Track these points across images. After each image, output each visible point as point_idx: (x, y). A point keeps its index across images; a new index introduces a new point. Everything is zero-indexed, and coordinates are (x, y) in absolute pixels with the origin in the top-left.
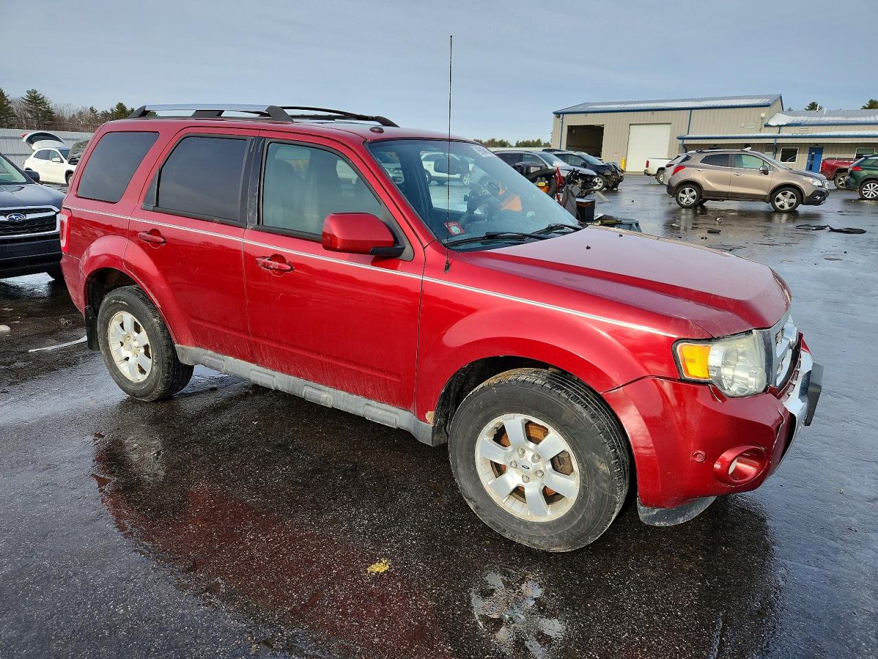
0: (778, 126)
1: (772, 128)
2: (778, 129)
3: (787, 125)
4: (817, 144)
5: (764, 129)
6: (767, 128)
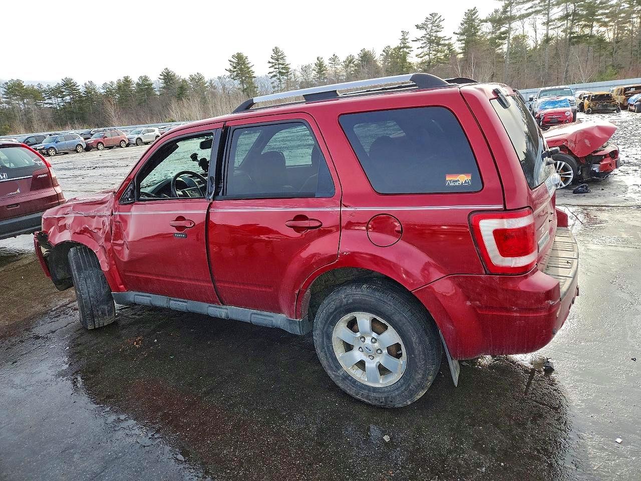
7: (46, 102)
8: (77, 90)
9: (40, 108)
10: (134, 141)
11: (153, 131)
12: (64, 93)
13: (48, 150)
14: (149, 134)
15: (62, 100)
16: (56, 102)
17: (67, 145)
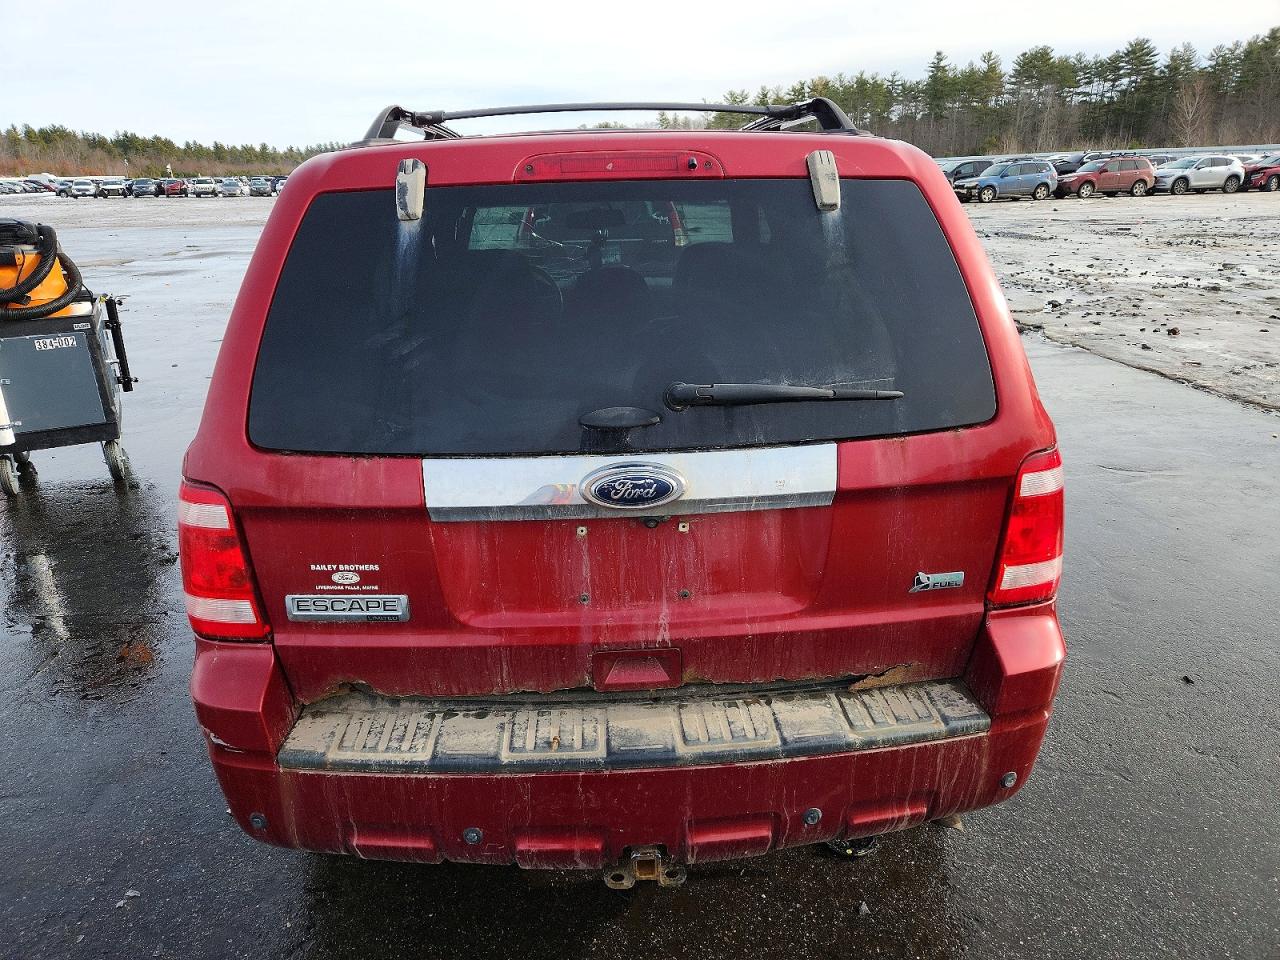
7: (1079, 90)
8: (1148, 65)
9: (1063, 103)
10: (1169, 182)
11: (1227, 162)
12: (1121, 72)
13: (981, 190)
14: (1214, 169)
15: (1113, 86)
16: (1098, 89)
17: (1020, 183)
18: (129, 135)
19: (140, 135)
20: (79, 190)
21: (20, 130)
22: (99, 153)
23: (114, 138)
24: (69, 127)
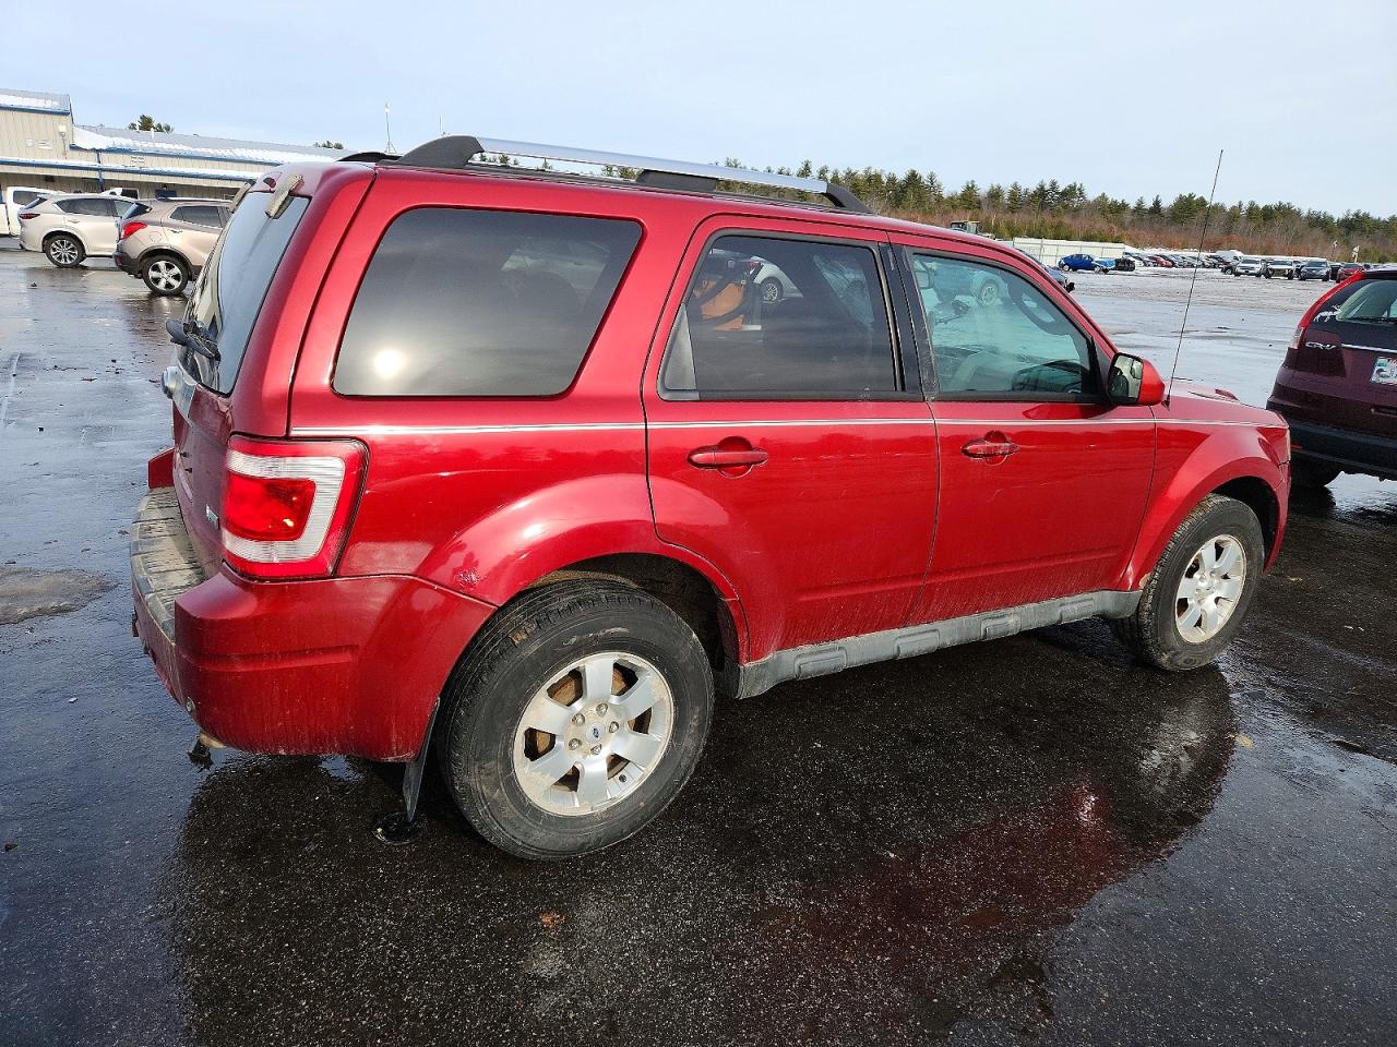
0: (94, 150)
1: (84, 153)
2: (94, 155)
3: (109, 151)
4: (165, 185)
5: (70, 153)
6: (76, 153)
18: (1361, 215)
19: (1375, 215)
20: (1243, 268)
21: (1246, 205)
22: (1317, 232)
23: (1342, 217)
24: (1296, 205)
